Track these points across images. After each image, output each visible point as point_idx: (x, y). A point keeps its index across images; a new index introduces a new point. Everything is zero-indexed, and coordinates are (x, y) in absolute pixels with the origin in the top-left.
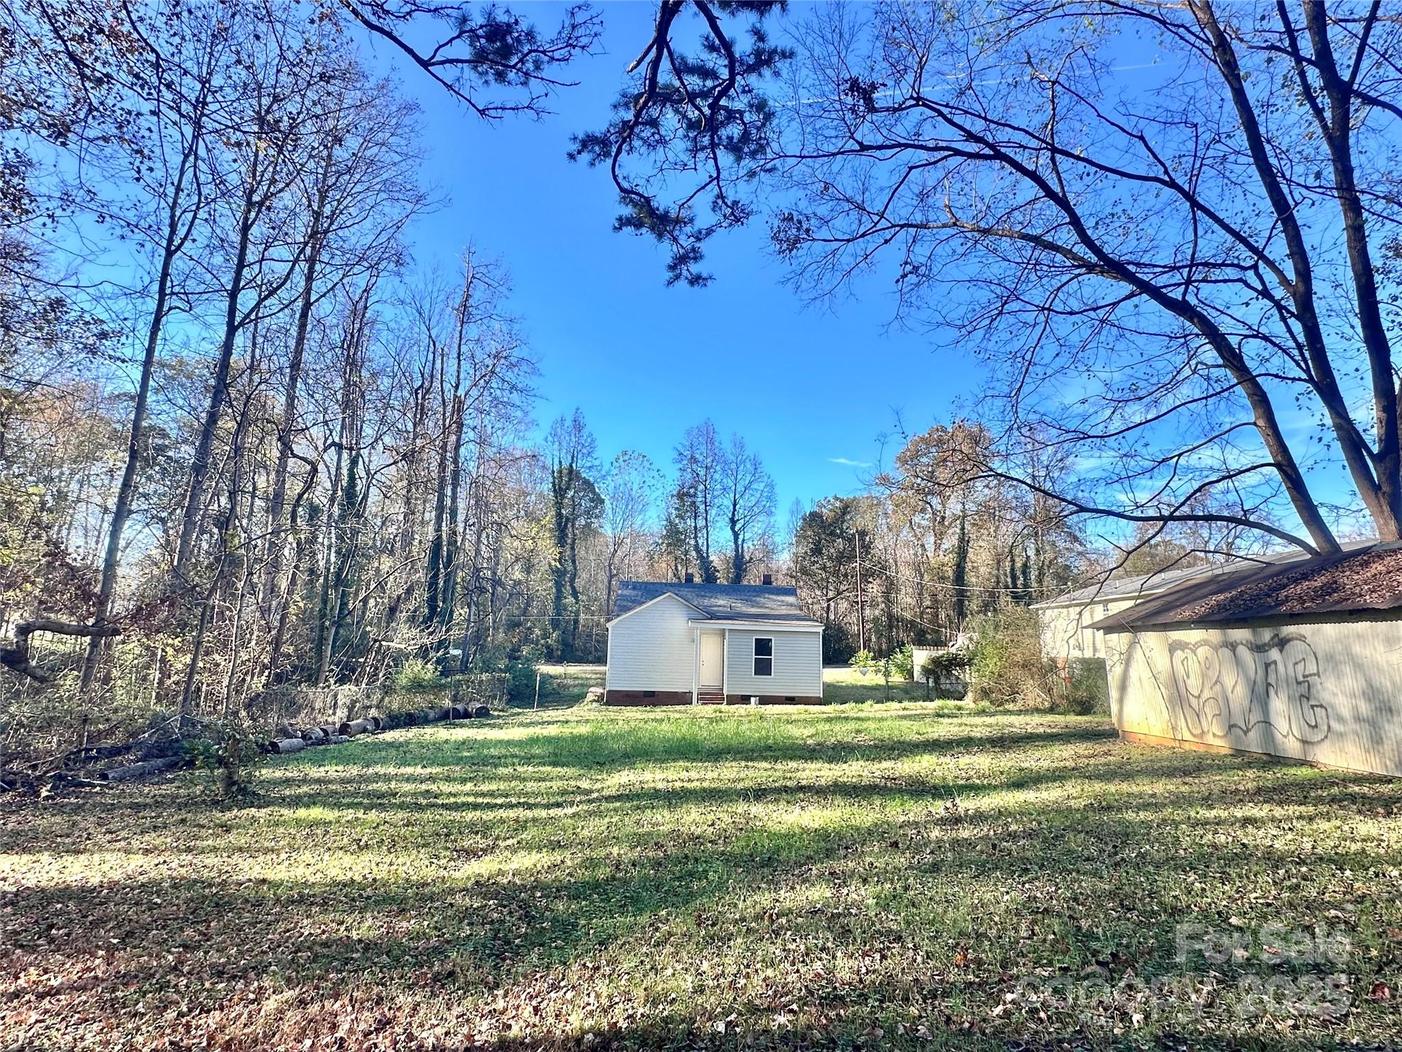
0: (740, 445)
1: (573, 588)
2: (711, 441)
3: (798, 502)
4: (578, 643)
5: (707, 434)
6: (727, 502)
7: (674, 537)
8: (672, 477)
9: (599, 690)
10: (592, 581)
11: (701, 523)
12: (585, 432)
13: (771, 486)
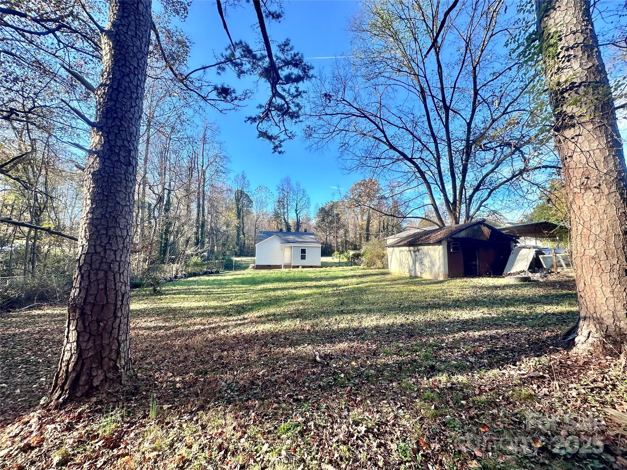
0: (298, 185)
1: (243, 232)
2: (289, 183)
3: (317, 204)
4: (245, 250)
5: (288, 181)
6: (294, 204)
7: (277, 216)
8: (276, 195)
9: (253, 265)
10: (249, 230)
11: (285, 211)
12: (246, 180)
13: (309, 199)
